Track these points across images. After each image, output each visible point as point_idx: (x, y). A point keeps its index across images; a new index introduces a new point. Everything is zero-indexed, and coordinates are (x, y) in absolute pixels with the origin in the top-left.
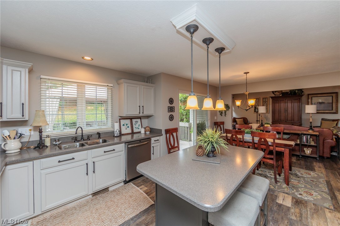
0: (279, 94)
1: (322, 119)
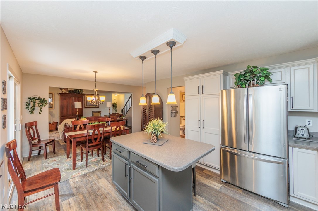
0: (65, 91)
1: (93, 112)
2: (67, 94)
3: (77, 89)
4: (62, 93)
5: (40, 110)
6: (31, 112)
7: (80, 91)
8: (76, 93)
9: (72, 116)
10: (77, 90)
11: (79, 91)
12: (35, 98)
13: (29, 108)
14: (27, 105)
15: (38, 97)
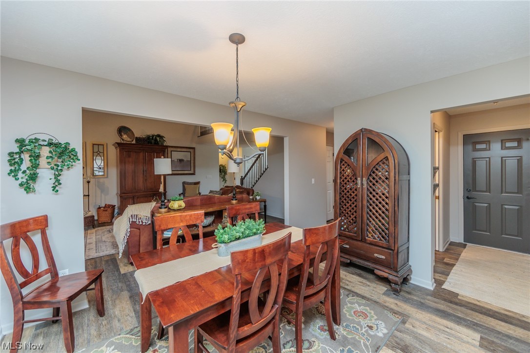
0: (129, 139)
1: (184, 183)
2: (133, 144)
3: (153, 136)
4: (123, 142)
5: (53, 181)
6: (27, 187)
7: (158, 139)
8: (151, 144)
9: (145, 192)
10: (153, 138)
11: (156, 140)
12: (37, 140)
13: (20, 175)
14: (12, 162)
15: (47, 138)
